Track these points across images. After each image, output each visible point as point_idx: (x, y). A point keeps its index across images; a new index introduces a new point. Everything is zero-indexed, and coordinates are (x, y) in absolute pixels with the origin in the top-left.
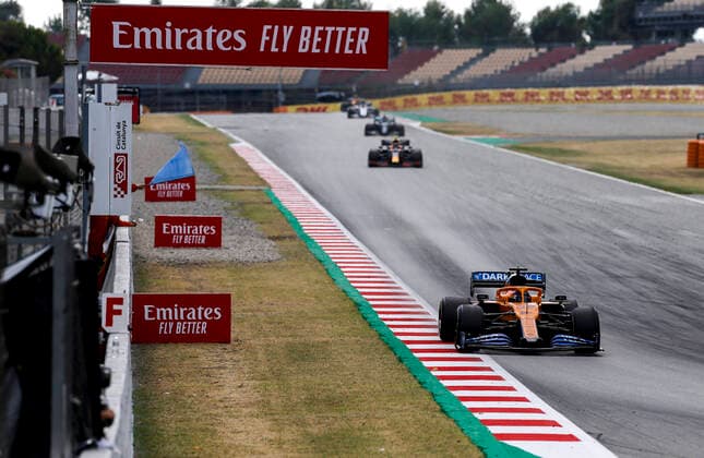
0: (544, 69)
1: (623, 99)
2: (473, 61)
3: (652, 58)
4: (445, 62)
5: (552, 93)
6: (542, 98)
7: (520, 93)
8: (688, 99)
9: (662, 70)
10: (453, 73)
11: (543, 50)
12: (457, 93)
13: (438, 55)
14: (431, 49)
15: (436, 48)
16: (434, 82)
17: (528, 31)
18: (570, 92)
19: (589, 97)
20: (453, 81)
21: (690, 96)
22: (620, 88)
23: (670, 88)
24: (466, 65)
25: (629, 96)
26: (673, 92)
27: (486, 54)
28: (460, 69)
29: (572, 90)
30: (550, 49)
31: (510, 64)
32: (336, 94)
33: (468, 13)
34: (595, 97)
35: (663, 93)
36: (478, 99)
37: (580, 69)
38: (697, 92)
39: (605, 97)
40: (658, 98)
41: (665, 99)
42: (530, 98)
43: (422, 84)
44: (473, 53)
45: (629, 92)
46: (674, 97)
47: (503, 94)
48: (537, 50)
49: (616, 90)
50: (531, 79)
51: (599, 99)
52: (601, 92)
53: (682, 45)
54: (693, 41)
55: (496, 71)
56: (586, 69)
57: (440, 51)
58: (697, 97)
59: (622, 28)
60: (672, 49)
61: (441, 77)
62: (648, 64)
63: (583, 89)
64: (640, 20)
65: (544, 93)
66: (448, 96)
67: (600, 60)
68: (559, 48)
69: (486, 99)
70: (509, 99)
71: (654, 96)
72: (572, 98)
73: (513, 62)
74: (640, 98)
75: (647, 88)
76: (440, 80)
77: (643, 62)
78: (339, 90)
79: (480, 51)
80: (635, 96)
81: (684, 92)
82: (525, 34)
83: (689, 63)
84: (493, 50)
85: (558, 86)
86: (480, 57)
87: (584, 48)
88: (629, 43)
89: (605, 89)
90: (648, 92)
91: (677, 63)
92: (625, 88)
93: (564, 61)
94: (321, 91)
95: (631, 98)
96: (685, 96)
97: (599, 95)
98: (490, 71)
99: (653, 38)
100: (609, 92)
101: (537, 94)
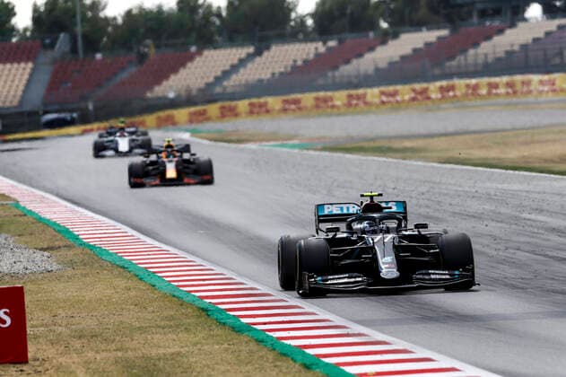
0: (336, 67)
1: (443, 97)
2: (242, 62)
3: (476, 44)
4: (207, 66)
5: (350, 97)
6: (338, 103)
7: (308, 99)
8: (530, 92)
9: (490, 59)
10: (218, 80)
11: (332, 43)
12: (227, 104)
13: (198, 59)
14: (187, 50)
15: (193, 49)
16: (194, 92)
17: (310, 22)
18: (373, 94)
19: (399, 98)
20: (218, 90)
21: (532, 88)
22: (438, 84)
23: (505, 79)
25: (451, 94)
26: (509, 85)
27: (259, 53)
28: (226, 74)
29: (376, 91)
30: (341, 41)
31: (291, 63)
32: (67, 116)
34: (407, 97)
35: (496, 86)
36: (254, 110)
37: (383, 64)
38: (541, 82)
39: (419, 97)
40: (489, 93)
41: (497, 95)
42: (322, 105)
43: (178, 97)
44: (242, 52)
45: (452, 88)
46: (510, 90)
47: (286, 102)
48: (325, 43)
49: (434, 87)
50: (321, 82)
51: (414, 99)
52: (414, 90)
53: (513, 25)
54: (525, 20)
55: (273, 74)
56: (391, 64)
57: (199, 53)
58: (541, 88)
59: (433, 9)
60: (501, 31)
61: (202, 86)
62: (471, 52)
63: (391, 88)
65: (340, 97)
66: (213, 109)
67: (407, 50)
68: (351, 39)
69: (264, 109)
70: (293, 107)
71: (484, 91)
72: (377, 100)
73: (295, 61)
74: (466, 95)
75: (474, 81)
76: (200, 90)
77: (464, 51)
78: (71, 111)
79: (251, 50)
80: (458, 93)
81: (523, 83)
83: (524, 47)
84: (268, 48)
85: (357, 86)
86: (250, 57)
87: (385, 38)
88: (444, 28)
89: (418, 86)
90: (476, 87)
91: (509, 48)
92: (444, 83)
93: (360, 55)
94: (46, 112)
95: (455, 96)
96: (525, 89)
97: (413, 95)
98: (266, 75)
99: (475, 19)
100: (425, 91)
101: (331, 99)
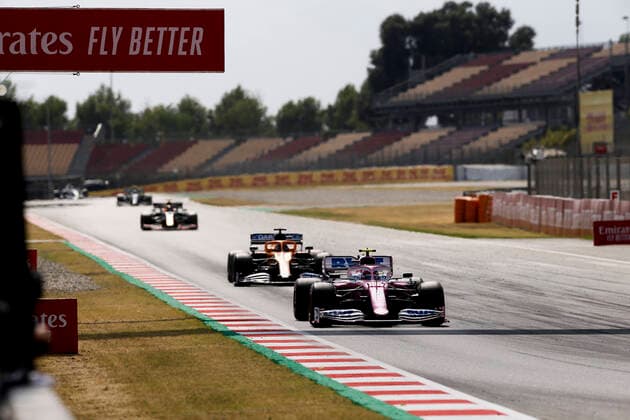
0: (291, 156)
2: (226, 150)
3: (390, 143)
4: (201, 151)
5: (301, 176)
6: (292, 181)
7: (271, 177)
9: (400, 153)
10: (209, 162)
11: (289, 139)
12: (213, 178)
13: (195, 147)
14: (188, 140)
15: (192, 139)
16: (191, 169)
17: (274, 123)
18: (317, 175)
19: (334, 179)
20: (209, 169)
21: (429, 174)
22: (362, 170)
23: (410, 168)
24: (221, 154)
25: (371, 177)
26: (412, 172)
27: (238, 143)
28: (215, 158)
29: (319, 173)
30: (295, 138)
31: (260, 152)
33: (219, 108)
34: (340, 178)
35: (403, 173)
36: (234, 184)
37: (324, 156)
38: (435, 171)
39: (349, 179)
40: (399, 177)
42: (280, 181)
43: (180, 172)
44: (226, 143)
45: (371, 173)
46: (413, 176)
47: (255, 179)
48: (284, 139)
49: (359, 172)
50: (280, 165)
52: (345, 174)
53: (416, 131)
54: (426, 127)
55: (247, 159)
56: (330, 155)
57: (195, 142)
59: (362, 118)
60: (408, 134)
61: (197, 165)
62: (387, 148)
63: (329, 172)
64: (378, 109)
65: (293, 176)
66: (205, 182)
67: (341, 146)
68: (304, 137)
69: (240, 183)
70: (261, 182)
71: (395, 176)
72: (319, 180)
73: (263, 151)
74: (382, 179)
75: (387, 169)
76: (195, 168)
77: (382, 147)
79: (232, 141)
80: (377, 177)
81: (423, 171)
82: (272, 126)
83: (424, 146)
84: (245, 141)
85: (306, 169)
86: (232, 147)
87: (327, 137)
88: (368, 131)
89: (348, 171)
90: (389, 173)
91: (413, 147)
92: (366, 169)
93: (308, 148)
95: (373, 179)
96: (424, 175)
97: (344, 177)
98: (242, 159)
99: (390, 125)
100: (353, 175)
101: (288, 177)
